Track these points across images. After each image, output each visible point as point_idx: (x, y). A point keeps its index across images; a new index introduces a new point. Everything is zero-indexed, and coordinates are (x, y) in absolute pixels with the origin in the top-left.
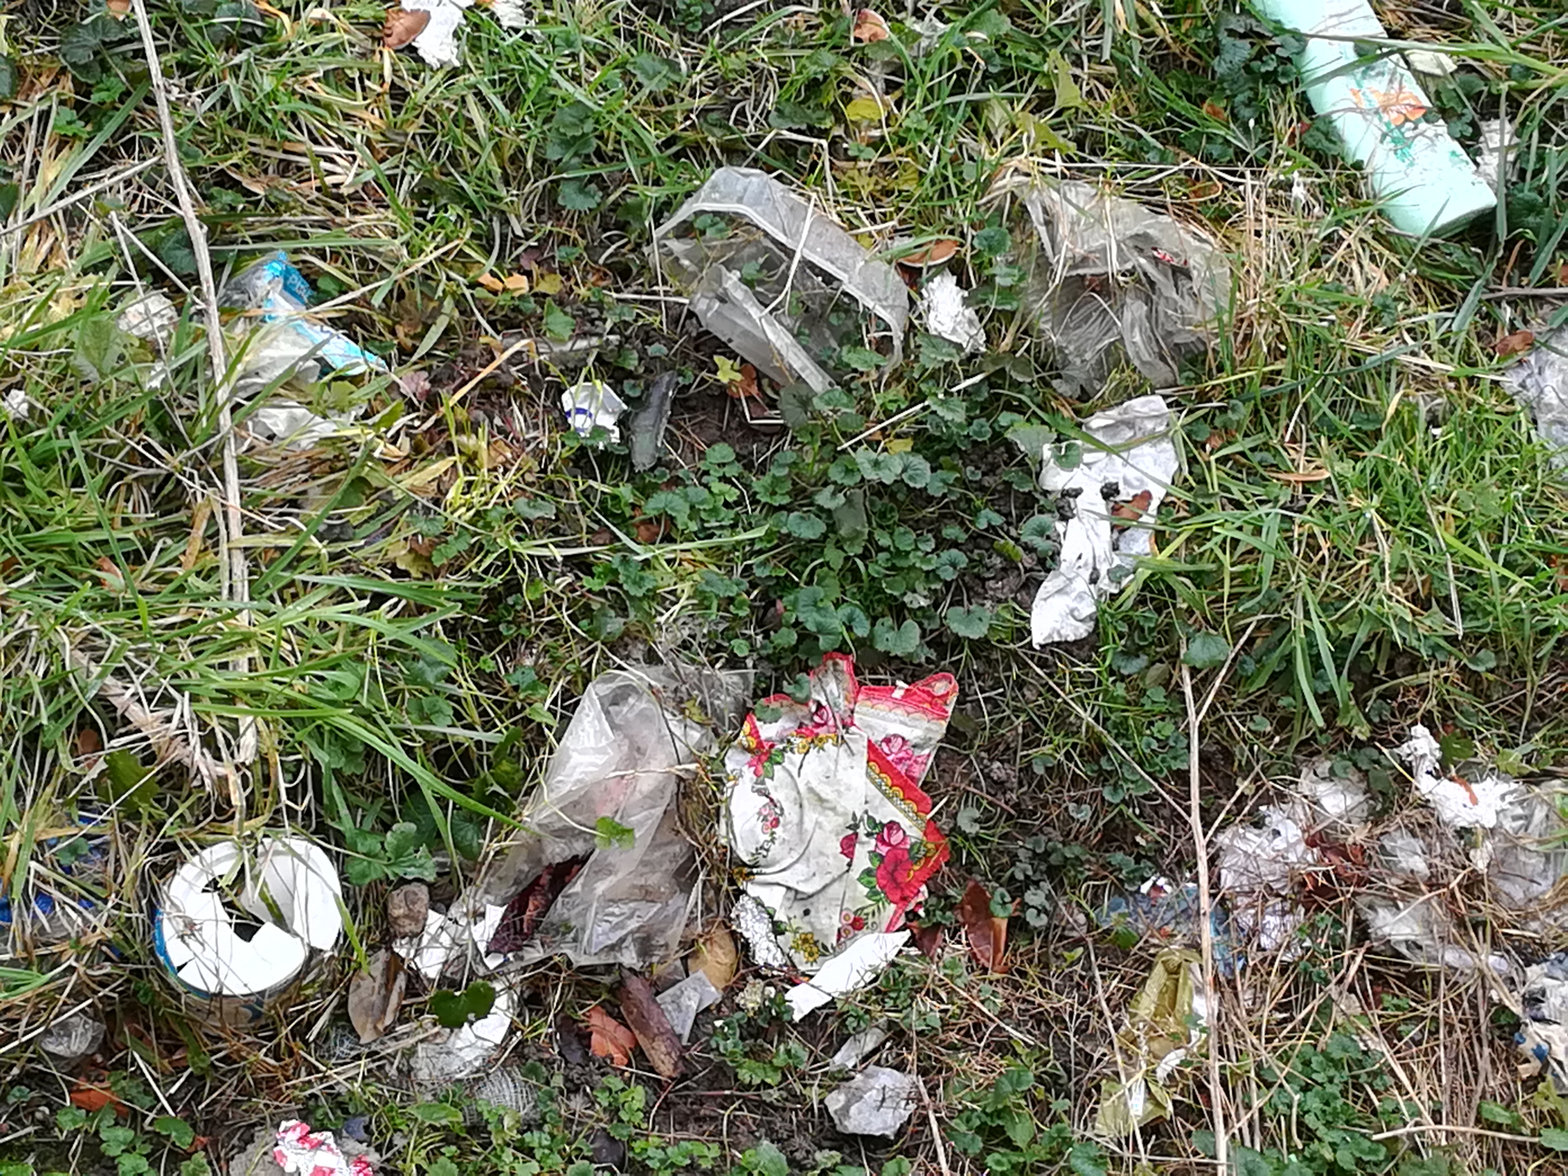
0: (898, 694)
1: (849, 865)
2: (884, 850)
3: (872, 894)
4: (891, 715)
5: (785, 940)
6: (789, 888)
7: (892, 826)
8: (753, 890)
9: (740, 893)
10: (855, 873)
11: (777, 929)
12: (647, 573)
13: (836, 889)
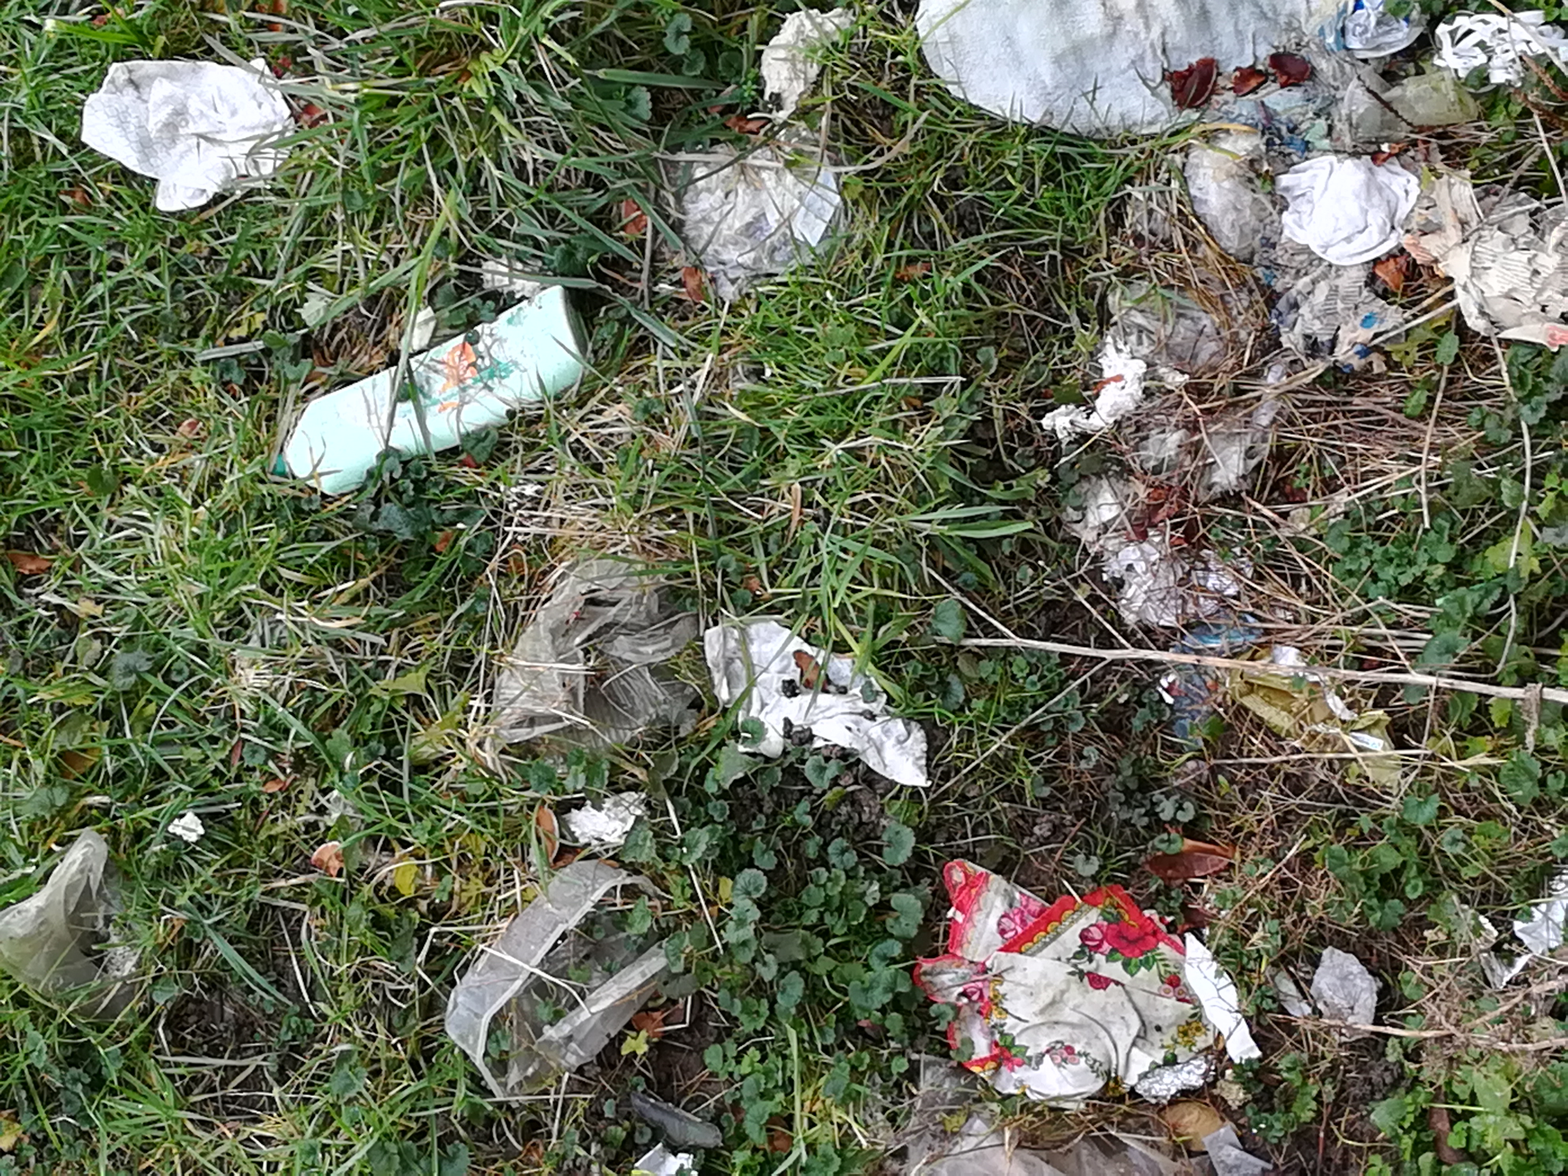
0: (960, 917)
1: (1117, 983)
2: (1106, 947)
3: (1147, 964)
4: (980, 926)
5: (1182, 1053)
6: (1134, 1044)
7: (1084, 936)
8: (1131, 1080)
9: (1133, 1092)
10: (1125, 978)
11: (1171, 1061)
12: (820, 1149)
13: (1140, 998)
